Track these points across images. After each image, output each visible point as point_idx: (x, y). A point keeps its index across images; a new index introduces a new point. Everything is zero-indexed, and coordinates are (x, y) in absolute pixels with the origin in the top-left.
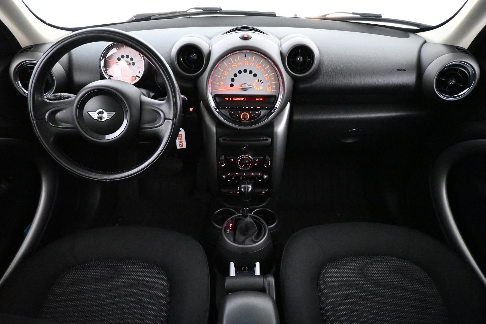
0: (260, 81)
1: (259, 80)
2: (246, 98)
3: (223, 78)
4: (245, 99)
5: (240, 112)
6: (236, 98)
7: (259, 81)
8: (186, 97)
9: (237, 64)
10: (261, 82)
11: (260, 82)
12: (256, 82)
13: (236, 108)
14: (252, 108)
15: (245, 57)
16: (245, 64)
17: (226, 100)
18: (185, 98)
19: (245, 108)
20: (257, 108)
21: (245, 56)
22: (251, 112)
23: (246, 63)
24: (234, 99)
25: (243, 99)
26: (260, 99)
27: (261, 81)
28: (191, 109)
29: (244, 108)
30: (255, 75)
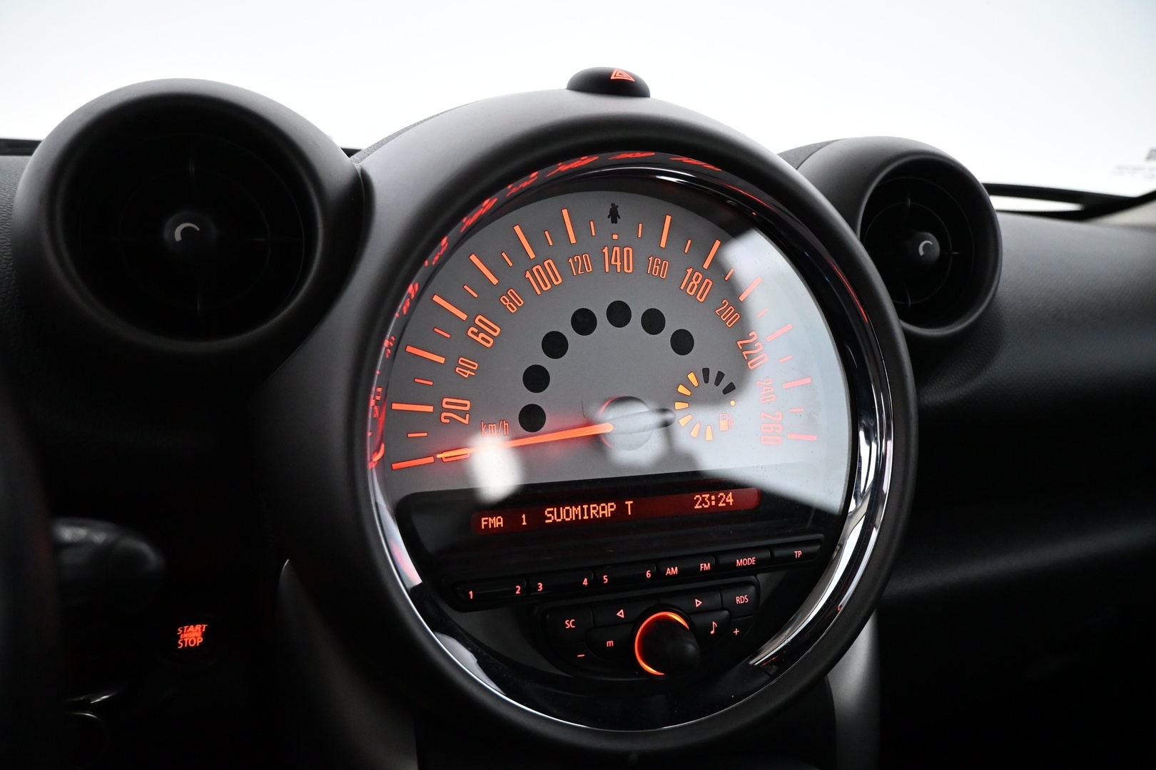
0: (713, 377)
1: (706, 372)
2: (629, 503)
3: (467, 368)
4: (621, 509)
5: (621, 614)
6: (563, 512)
7: (706, 381)
8: (144, 547)
9: (564, 269)
10: (724, 384)
11: (717, 382)
12: (688, 385)
13: (596, 582)
14: (706, 566)
15: (614, 221)
16: (613, 267)
17: (490, 531)
18: (138, 558)
19: (659, 576)
20: (739, 563)
21: (614, 216)
22: (698, 603)
23: (622, 259)
24: (552, 515)
25: (608, 509)
26: (718, 500)
27: (720, 376)
28: (192, 635)
29: (648, 574)
30: (682, 342)
